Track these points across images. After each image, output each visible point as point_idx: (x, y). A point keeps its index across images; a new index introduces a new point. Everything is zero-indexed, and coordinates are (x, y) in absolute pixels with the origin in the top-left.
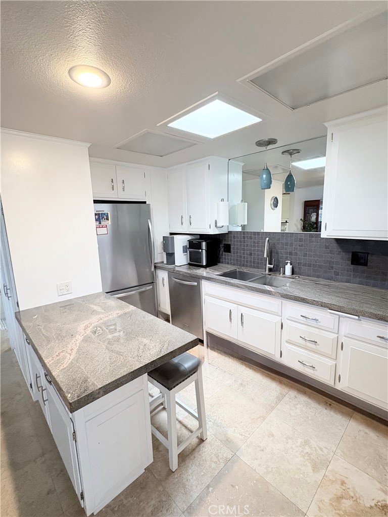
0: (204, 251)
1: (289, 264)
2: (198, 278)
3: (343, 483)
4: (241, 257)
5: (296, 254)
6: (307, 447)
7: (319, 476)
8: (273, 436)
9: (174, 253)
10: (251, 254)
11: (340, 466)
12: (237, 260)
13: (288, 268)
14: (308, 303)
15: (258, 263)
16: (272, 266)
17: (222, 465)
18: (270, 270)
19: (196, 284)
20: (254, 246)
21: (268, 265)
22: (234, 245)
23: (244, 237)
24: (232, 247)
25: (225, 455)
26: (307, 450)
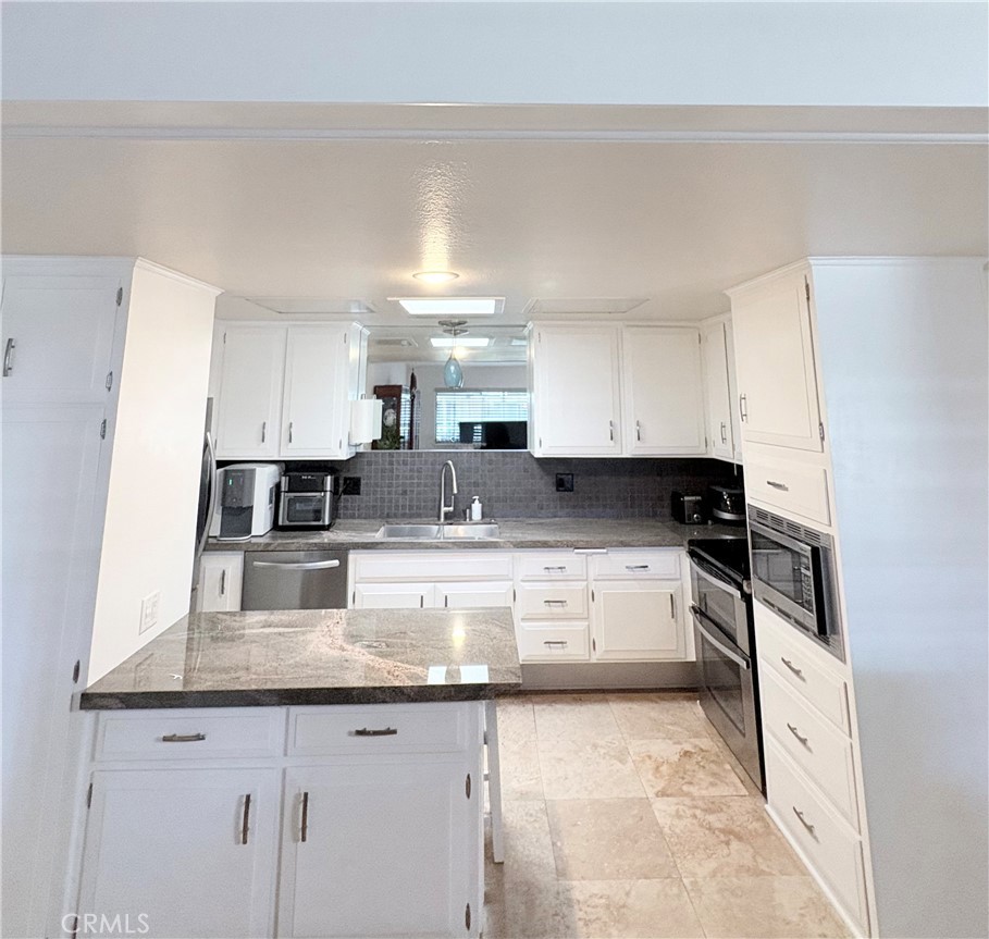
0: (328, 494)
1: (477, 502)
2: (340, 551)
3: (650, 757)
4: (383, 500)
5: (485, 484)
6: (599, 749)
7: (630, 764)
8: (561, 759)
9: (252, 507)
10: (405, 492)
11: (636, 747)
12: (374, 506)
13: (477, 508)
14: (552, 547)
15: (418, 508)
16: (451, 509)
17: (545, 818)
18: (447, 516)
19: (336, 563)
20: (412, 478)
21: (444, 509)
22: (369, 478)
23: (391, 463)
24: (363, 482)
25: (537, 808)
26: (602, 751)
